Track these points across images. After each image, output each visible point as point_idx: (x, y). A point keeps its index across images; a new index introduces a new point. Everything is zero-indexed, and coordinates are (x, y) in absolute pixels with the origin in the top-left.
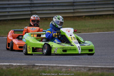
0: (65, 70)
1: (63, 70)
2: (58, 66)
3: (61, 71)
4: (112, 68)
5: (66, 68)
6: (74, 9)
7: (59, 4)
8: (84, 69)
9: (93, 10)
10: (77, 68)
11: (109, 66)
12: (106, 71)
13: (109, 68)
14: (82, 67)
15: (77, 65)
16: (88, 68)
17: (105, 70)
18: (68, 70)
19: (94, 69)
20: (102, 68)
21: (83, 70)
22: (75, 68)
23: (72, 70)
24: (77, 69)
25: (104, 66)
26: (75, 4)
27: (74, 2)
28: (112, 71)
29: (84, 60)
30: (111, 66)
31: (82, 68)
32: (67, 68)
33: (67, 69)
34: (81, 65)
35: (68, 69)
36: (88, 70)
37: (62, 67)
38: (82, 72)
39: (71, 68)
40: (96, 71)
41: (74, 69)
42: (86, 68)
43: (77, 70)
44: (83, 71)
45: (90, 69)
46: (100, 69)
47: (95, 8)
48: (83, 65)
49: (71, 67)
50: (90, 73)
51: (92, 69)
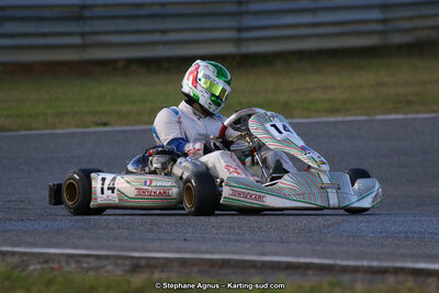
0: (38, 267)
1: (32, 268)
2: (13, 254)
3: (24, 274)
4: (223, 260)
5: (41, 260)
6: (83, 34)
7: (27, 13)
8: (116, 265)
9: (158, 37)
10: (85, 259)
11: (213, 253)
12: (199, 271)
13: (212, 263)
14: (107, 257)
15: (87, 248)
16: (128, 262)
17: (195, 269)
18: (52, 269)
19: (153, 265)
20: (183, 262)
21: (109, 268)
22: (78, 262)
23: (66, 268)
24: (85, 265)
25: (194, 252)
26: (87, 13)
27: (83, 7)
28: (223, 271)
29: (117, 232)
30: (220, 253)
31: (106, 262)
32: (46, 262)
33: (45, 266)
34: (102, 248)
35: (52, 265)
36: (128, 268)
37: (25, 258)
38: (106, 275)
39: (63, 258)
40: (162, 271)
41: (74, 265)
42: (120, 262)
43: (88, 270)
44: (108, 271)
45: (136, 266)
46: (176, 264)
47: (163, 32)
48: (110, 249)
49: (62, 255)
50: (138, 280)
51: (143, 263)
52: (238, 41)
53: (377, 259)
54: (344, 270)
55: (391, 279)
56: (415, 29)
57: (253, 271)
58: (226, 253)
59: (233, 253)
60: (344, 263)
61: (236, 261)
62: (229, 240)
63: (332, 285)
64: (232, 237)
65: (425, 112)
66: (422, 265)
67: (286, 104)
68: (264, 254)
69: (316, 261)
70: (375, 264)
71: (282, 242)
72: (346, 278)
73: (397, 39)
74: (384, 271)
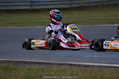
52: (31, 6)
53: (61, 61)
54: (52, 64)
55: (64, 66)
56: (79, 3)
57: (27, 64)
58: (20, 59)
59: (22, 59)
60: (52, 62)
61: (23, 61)
62: (23, 57)
63: (48, 68)
64: (24, 56)
65: (81, 25)
66: (73, 63)
67: (43, 22)
68: (31, 60)
69: (45, 61)
70: (60, 62)
71: (37, 57)
72: (52, 66)
73: (74, 6)
74: (62, 64)
